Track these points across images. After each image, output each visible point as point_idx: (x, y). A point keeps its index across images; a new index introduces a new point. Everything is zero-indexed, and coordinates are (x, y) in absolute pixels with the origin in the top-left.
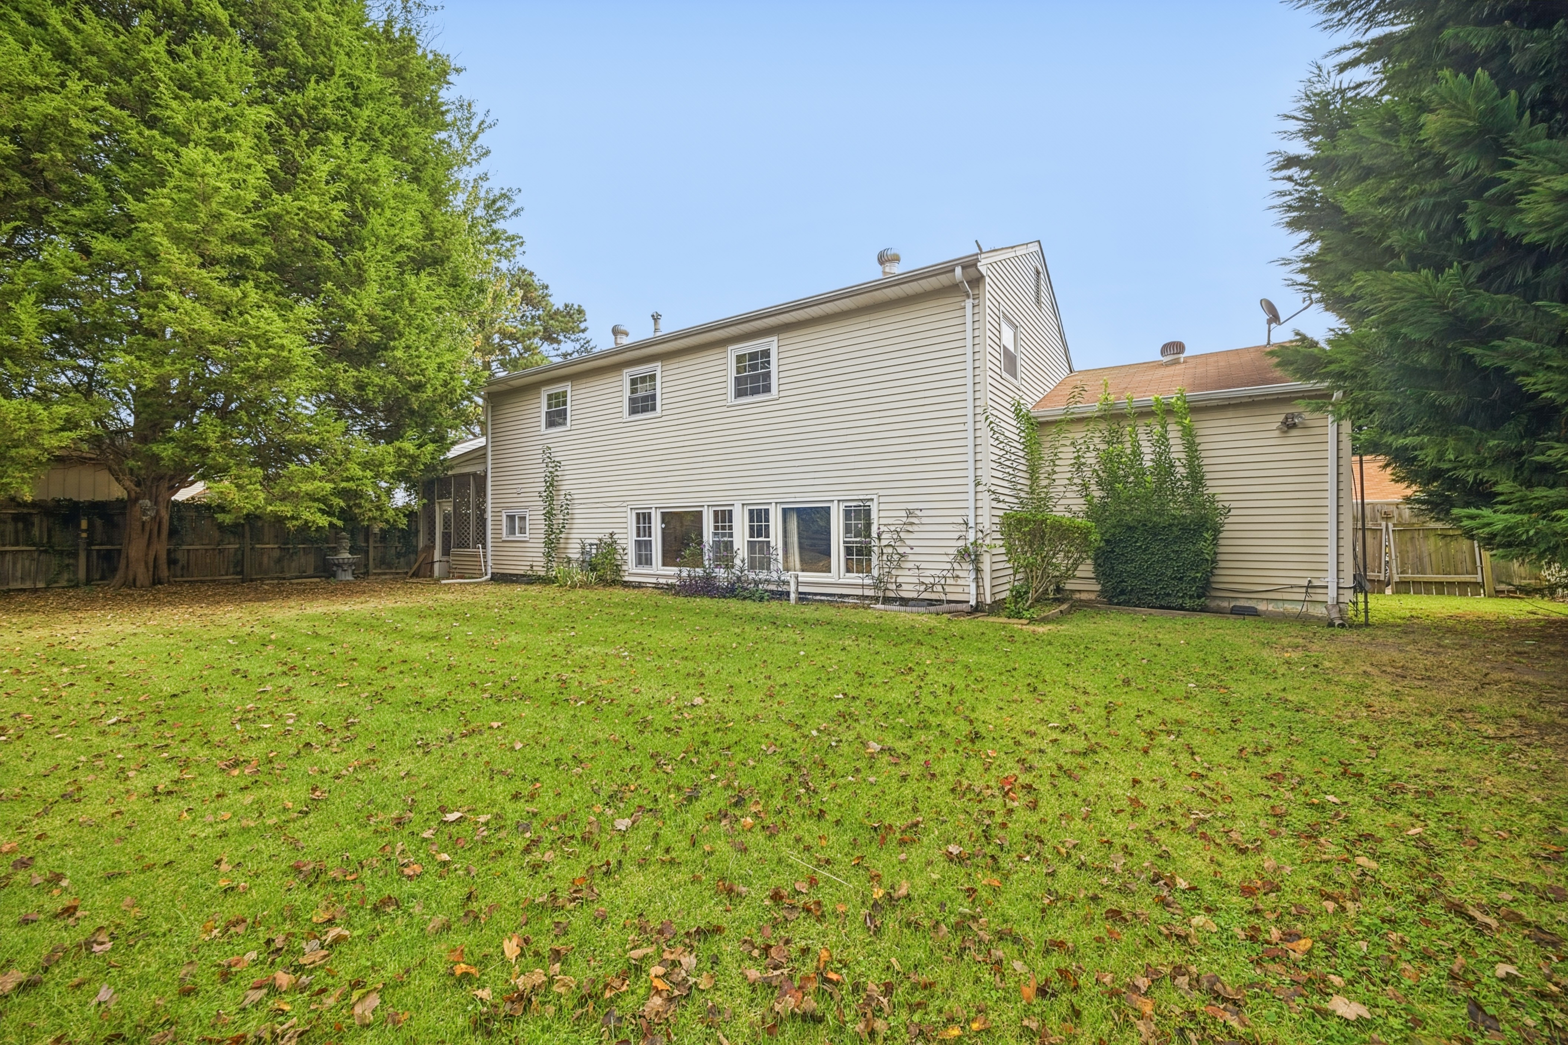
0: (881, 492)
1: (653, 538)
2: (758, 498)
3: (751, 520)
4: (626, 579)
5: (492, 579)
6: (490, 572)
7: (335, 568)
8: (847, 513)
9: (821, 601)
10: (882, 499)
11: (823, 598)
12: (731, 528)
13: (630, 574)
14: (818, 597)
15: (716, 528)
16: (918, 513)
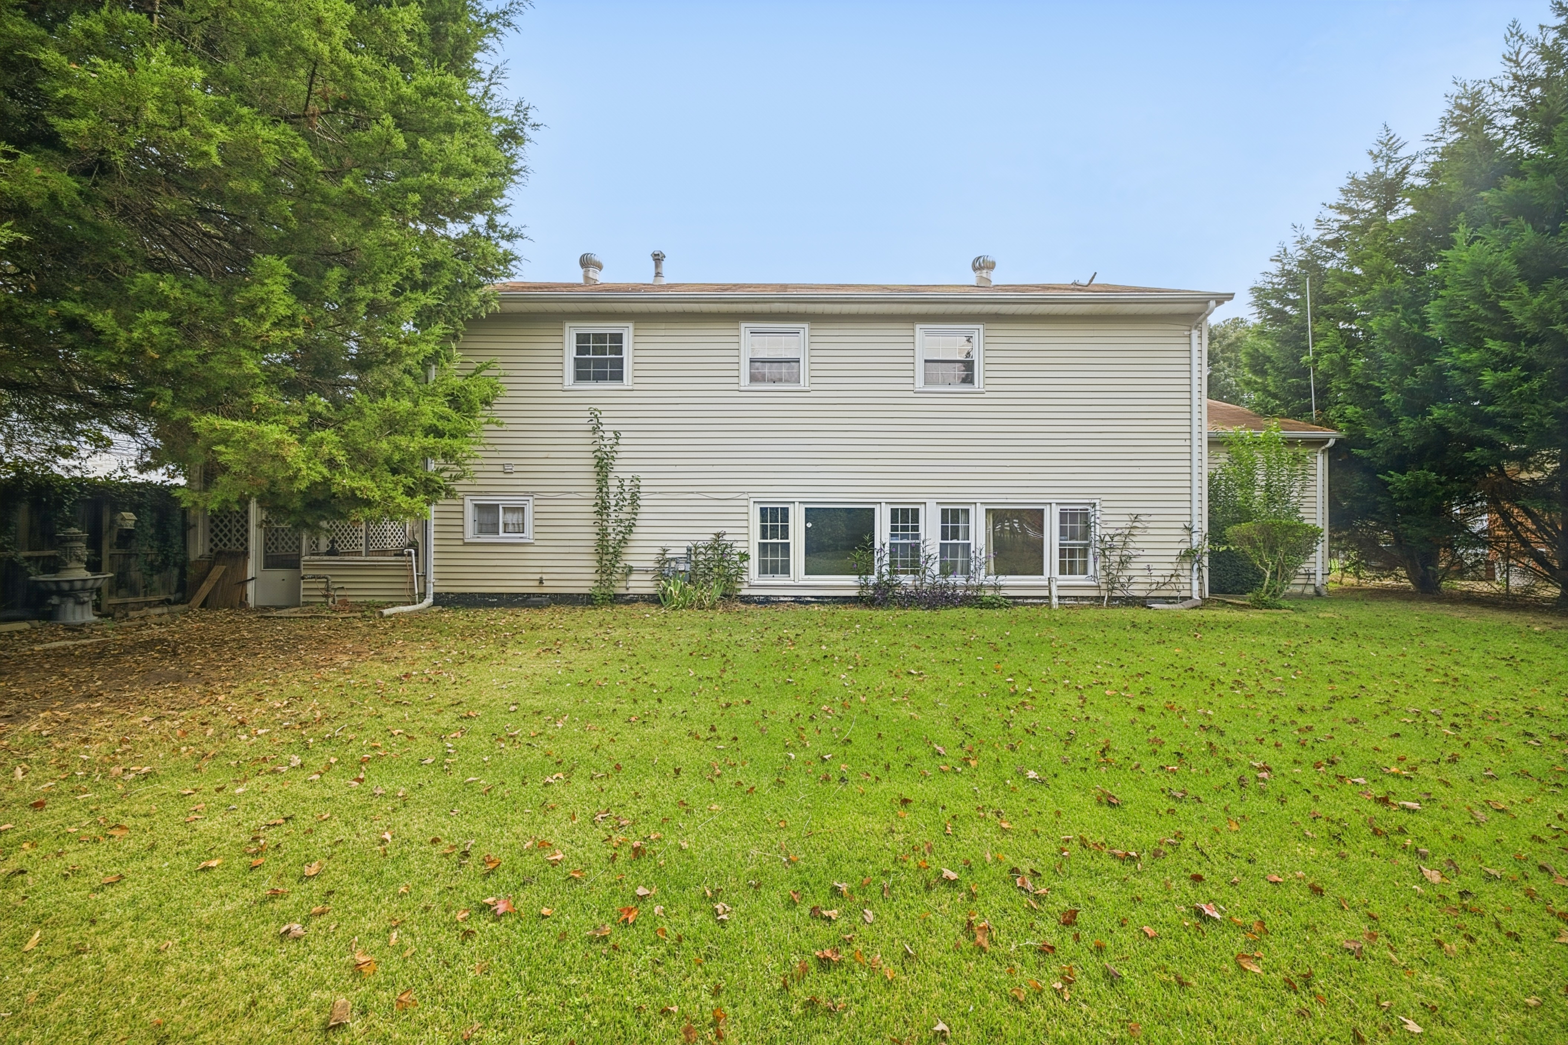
0: (1104, 497)
1: (791, 540)
2: (956, 498)
3: (944, 519)
4: (744, 592)
5: (435, 604)
6: (431, 590)
7: (55, 600)
8: (1063, 515)
9: (1035, 604)
10: (1105, 504)
11: (1035, 601)
12: (916, 528)
13: (751, 586)
14: (1030, 601)
15: (894, 529)
16: (1143, 518)
